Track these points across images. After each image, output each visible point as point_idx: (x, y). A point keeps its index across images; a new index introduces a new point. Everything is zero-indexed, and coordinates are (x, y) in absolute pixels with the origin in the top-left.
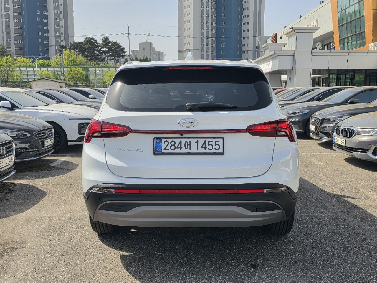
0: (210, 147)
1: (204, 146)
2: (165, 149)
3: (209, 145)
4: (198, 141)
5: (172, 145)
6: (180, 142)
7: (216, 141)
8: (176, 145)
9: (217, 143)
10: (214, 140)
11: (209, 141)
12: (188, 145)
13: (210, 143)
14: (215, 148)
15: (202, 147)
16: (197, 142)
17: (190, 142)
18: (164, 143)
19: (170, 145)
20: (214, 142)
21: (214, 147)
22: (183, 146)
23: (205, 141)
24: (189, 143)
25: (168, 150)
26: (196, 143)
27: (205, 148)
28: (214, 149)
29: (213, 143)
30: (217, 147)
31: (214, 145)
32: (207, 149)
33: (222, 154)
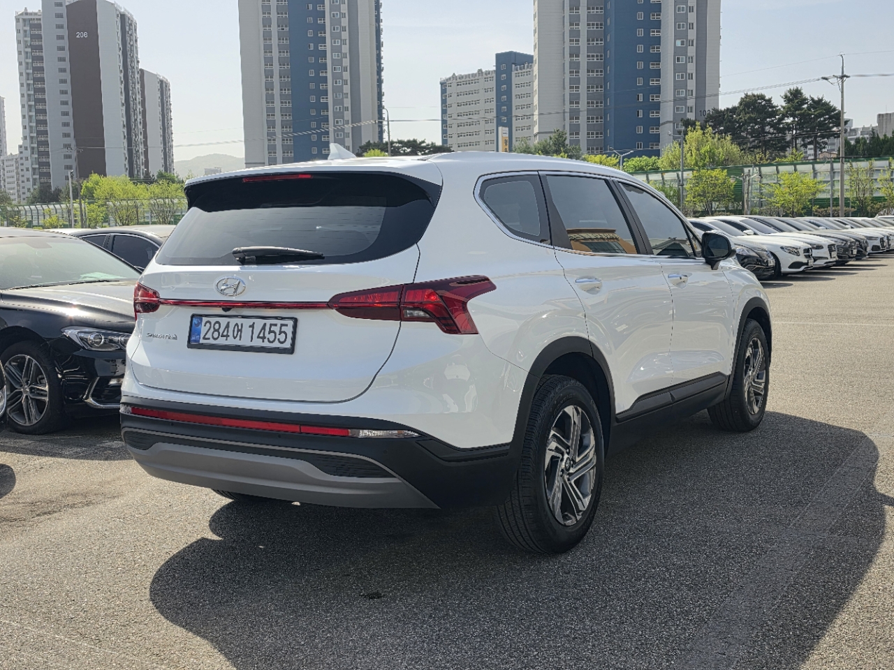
0: (271, 336)
1: (261, 335)
2: (204, 338)
3: (270, 332)
4: (254, 323)
5: (215, 330)
6: (228, 326)
7: (282, 325)
8: (221, 331)
9: (284, 329)
10: (279, 322)
11: (271, 325)
12: (238, 330)
13: (273, 328)
14: (279, 339)
15: (258, 337)
16: (252, 326)
17: (242, 325)
18: (205, 326)
19: (212, 330)
20: (279, 326)
21: (278, 336)
22: (230, 333)
23: (265, 324)
24: (240, 328)
25: (209, 339)
26: (250, 326)
27: (263, 338)
28: (277, 340)
29: (277, 329)
30: (282, 337)
31: (278, 333)
32: (266, 340)
33: (291, 351)
